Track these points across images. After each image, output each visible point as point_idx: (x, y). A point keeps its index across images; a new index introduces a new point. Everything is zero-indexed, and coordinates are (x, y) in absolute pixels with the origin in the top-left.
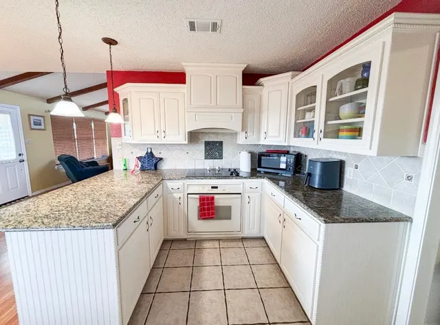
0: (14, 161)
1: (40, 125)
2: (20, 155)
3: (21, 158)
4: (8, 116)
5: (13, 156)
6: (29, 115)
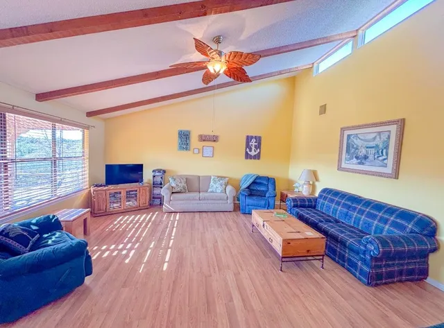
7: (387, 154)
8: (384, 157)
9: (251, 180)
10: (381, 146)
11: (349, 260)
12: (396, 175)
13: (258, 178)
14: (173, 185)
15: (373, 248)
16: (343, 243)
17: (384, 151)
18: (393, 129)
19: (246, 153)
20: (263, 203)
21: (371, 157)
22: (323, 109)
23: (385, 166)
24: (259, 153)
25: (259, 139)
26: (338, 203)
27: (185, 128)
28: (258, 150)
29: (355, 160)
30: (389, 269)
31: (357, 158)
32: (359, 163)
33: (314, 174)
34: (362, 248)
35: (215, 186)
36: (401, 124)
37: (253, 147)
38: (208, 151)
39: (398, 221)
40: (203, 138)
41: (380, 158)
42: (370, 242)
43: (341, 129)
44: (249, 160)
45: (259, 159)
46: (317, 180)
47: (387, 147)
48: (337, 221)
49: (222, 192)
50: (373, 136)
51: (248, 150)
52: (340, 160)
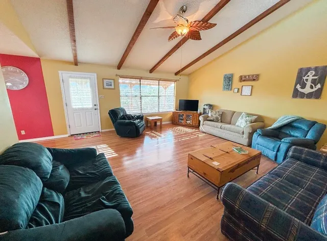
0: (92, 109)
1: (111, 85)
2: (95, 105)
3: (96, 107)
4: (88, 80)
5: (90, 106)
6: (103, 79)
13: (299, 120)
19: (296, 90)
24: (320, 89)
25: (322, 71)
28: (319, 86)
35: (241, 121)
37: (309, 82)
40: (242, 79)
45: (318, 97)
51: (298, 87)
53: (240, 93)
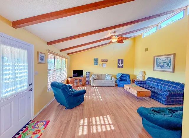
2: (30, 85)
3: (30, 88)
6: (38, 52)
7: (170, 65)
8: (169, 66)
9: (121, 75)
10: (168, 62)
11: (159, 98)
12: (174, 71)
13: (123, 74)
14: (94, 77)
15: (166, 93)
16: (157, 93)
17: (169, 64)
18: (172, 56)
19: (118, 65)
20: (126, 83)
21: (165, 66)
22: (147, 50)
23: (170, 69)
24: (123, 65)
25: (122, 60)
26: (154, 82)
27: (96, 57)
28: (122, 64)
29: (159, 67)
30: (172, 100)
31: (160, 66)
32: (161, 68)
33: (144, 72)
34: (163, 93)
35: (108, 77)
36: (174, 55)
37: (120, 63)
38: (104, 65)
39: (175, 86)
40: (102, 61)
41: (168, 66)
42: (165, 91)
43: (154, 56)
44: (119, 68)
45: (123, 67)
46: (145, 74)
47: (170, 63)
48: (154, 88)
49: (110, 79)
50: (165, 59)
51: (118, 64)
52: (154, 67)
53: (102, 66)
